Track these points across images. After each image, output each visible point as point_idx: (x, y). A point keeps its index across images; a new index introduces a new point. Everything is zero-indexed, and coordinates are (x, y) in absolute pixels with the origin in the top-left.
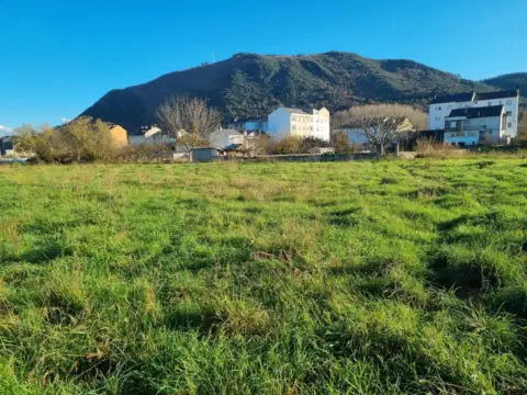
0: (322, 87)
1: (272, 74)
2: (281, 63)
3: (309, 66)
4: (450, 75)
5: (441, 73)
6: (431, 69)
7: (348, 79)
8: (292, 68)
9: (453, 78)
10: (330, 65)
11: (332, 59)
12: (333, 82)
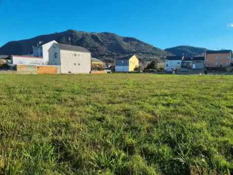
0: (97, 46)
1: (78, 39)
2: (83, 35)
3: (94, 37)
4: (149, 45)
5: (145, 44)
6: (142, 42)
7: (108, 44)
8: (87, 37)
9: (150, 46)
10: (103, 38)
11: (104, 35)
12: (102, 44)
